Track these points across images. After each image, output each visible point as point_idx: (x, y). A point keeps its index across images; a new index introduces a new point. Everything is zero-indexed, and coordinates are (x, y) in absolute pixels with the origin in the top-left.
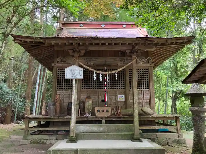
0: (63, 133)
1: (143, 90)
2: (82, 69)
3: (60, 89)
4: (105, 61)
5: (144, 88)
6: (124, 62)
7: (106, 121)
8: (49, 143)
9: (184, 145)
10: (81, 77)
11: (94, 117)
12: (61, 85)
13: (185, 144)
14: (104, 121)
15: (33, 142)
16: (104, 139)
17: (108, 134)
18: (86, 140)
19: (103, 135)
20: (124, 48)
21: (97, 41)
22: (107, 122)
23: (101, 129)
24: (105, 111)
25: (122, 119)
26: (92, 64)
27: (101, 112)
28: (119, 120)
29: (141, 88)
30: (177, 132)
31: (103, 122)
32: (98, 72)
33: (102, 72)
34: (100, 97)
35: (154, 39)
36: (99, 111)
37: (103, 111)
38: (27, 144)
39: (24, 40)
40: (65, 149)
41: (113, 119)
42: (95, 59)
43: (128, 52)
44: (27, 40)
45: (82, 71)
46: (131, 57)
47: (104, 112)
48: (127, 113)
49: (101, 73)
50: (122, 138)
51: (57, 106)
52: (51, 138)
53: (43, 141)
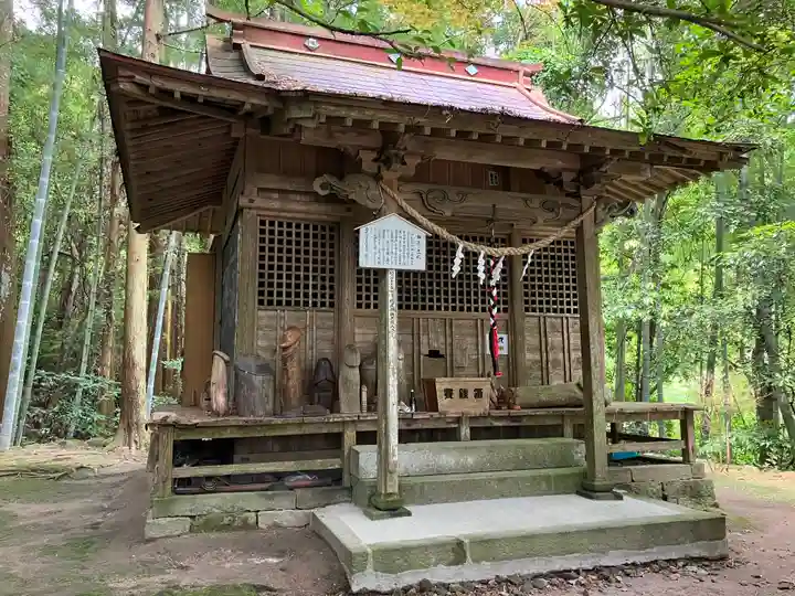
0: (304, 483)
1: (567, 318)
2: (423, 234)
3: (270, 303)
4: (494, 206)
5: (569, 311)
6: (557, 215)
7: (472, 429)
8: (270, 523)
9: (709, 500)
10: (420, 265)
11: (436, 415)
12: (275, 290)
13: (712, 495)
14: (465, 431)
15: (203, 524)
16: (490, 496)
17: (505, 479)
18: (430, 501)
19: (489, 480)
20: (554, 163)
21: (510, 131)
22: (476, 434)
23: (470, 461)
24: (471, 394)
25: (525, 422)
26: (448, 213)
27: (456, 394)
28: (512, 424)
29: (562, 311)
30: (686, 460)
31: (463, 434)
32: (472, 246)
33: (487, 249)
34: (424, 339)
35: (691, 144)
36: (449, 393)
37: (463, 394)
38: (177, 533)
39: (157, 82)
40: (415, 544)
41: (496, 424)
42: (458, 194)
43: (567, 177)
44: (169, 85)
45: (423, 242)
46: (577, 196)
47: (466, 396)
48: (535, 401)
49: (483, 250)
50: (550, 489)
51: (290, 374)
52: (271, 503)
53: (247, 518)
